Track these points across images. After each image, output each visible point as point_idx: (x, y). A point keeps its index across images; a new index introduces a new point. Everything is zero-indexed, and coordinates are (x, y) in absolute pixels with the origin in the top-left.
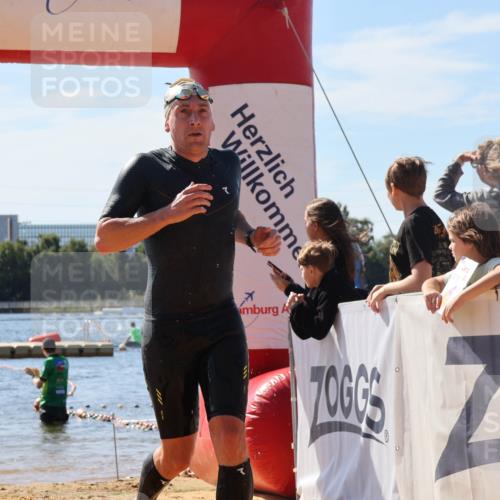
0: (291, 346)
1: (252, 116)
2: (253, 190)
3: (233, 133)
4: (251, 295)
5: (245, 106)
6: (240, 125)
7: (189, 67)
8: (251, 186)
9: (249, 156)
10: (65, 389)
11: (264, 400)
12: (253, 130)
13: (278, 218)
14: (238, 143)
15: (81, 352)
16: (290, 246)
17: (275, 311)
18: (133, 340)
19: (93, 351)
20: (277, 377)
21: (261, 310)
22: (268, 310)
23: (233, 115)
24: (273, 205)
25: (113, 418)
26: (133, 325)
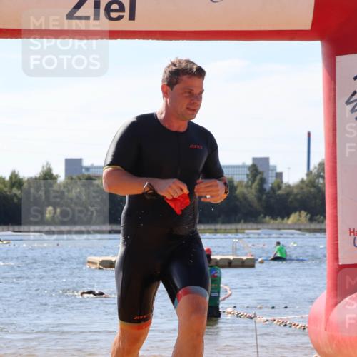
3: (355, 93)
7: (321, 41)
10: (219, 292)
15: (230, 264)
19: (240, 263)
23: (355, 78)
25: (255, 316)
26: (278, 243)
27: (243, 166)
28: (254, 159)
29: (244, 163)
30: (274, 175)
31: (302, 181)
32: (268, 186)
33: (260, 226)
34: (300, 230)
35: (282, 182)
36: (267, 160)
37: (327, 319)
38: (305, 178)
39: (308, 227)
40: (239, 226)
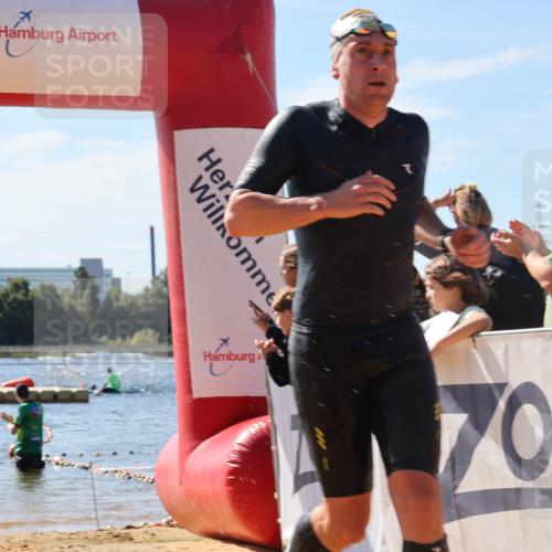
0: (269, 394)
1: (219, 161)
2: (223, 235)
3: (200, 178)
4: (225, 341)
5: (212, 150)
6: (207, 169)
8: (221, 231)
9: (218, 201)
10: (41, 435)
11: (244, 449)
12: (220, 175)
13: (250, 263)
14: (206, 187)
15: (55, 398)
16: (263, 292)
17: (250, 358)
18: (110, 386)
19: (68, 397)
20: (256, 426)
21: (237, 357)
22: (244, 357)
23: (200, 159)
24: (244, 250)
25: (91, 466)
26: (109, 371)
27: (69, 270)
28: (83, 261)
29: (69, 266)
30: (110, 281)
31: (147, 290)
32: (102, 296)
33: (94, 348)
34: (147, 353)
35: (120, 291)
36: (98, 262)
37: (182, 470)
38: (150, 286)
39: (157, 350)
40: (67, 348)
